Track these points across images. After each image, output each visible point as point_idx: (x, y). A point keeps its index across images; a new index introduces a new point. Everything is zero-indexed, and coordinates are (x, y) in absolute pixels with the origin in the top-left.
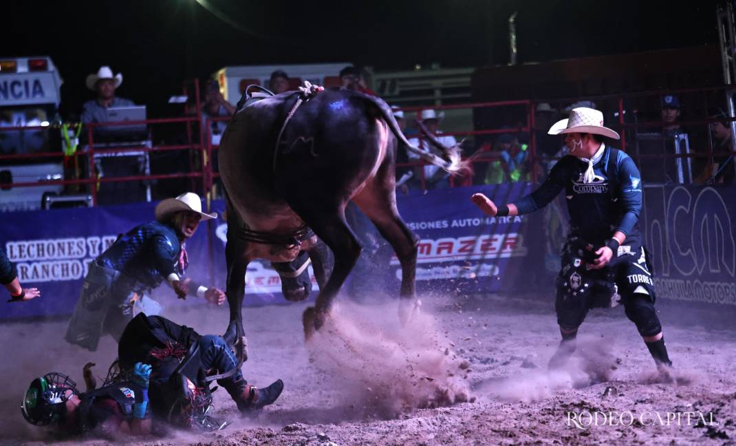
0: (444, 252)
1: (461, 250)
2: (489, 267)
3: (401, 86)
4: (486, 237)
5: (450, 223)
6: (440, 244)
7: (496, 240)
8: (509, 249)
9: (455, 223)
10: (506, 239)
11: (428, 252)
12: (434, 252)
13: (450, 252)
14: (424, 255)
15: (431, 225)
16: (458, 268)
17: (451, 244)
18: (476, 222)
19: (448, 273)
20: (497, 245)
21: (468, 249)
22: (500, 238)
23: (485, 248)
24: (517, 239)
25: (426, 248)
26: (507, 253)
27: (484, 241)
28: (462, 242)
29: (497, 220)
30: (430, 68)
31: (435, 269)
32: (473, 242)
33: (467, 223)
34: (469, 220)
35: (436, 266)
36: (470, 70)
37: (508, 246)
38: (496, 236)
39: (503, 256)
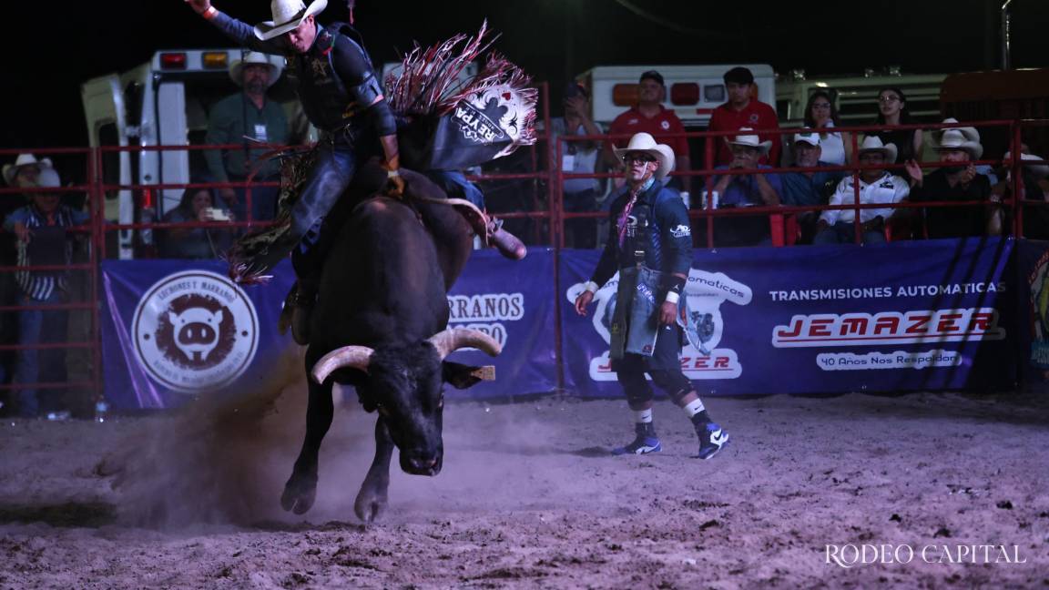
0: (886, 332)
1: (909, 330)
2: (952, 354)
3: (842, 98)
4: (947, 312)
5: (895, 291)
6: (880, 320)
7: (960, 316)
8: (977, 329)
9: (901, 291)
10: (975, 315)
11: (863, 331)
12: (870, 332)
13: (893, 331)
14: (856, 335)
15: (868, 293)
16: (904, 354)
17: (896, 320)
18: (933, 290)
19: (890, 361)
20: (962, 323)
21: (920, 328)
22: (967, 314)
23: (946, 326)
24: (990, 316)
25: (859, 324)
26: (977, 336)
27: (942, 317)
28: (912, 318)
29: (963, 289)
30: (887, 74)
31: (871, 355)
32: (927, 319)
33: (919, 291)
34: (922, 288)
35: (874, 351)
36: (941, 78)
37: (977, 325)
38: (961, 311)
39: (972, 338)
